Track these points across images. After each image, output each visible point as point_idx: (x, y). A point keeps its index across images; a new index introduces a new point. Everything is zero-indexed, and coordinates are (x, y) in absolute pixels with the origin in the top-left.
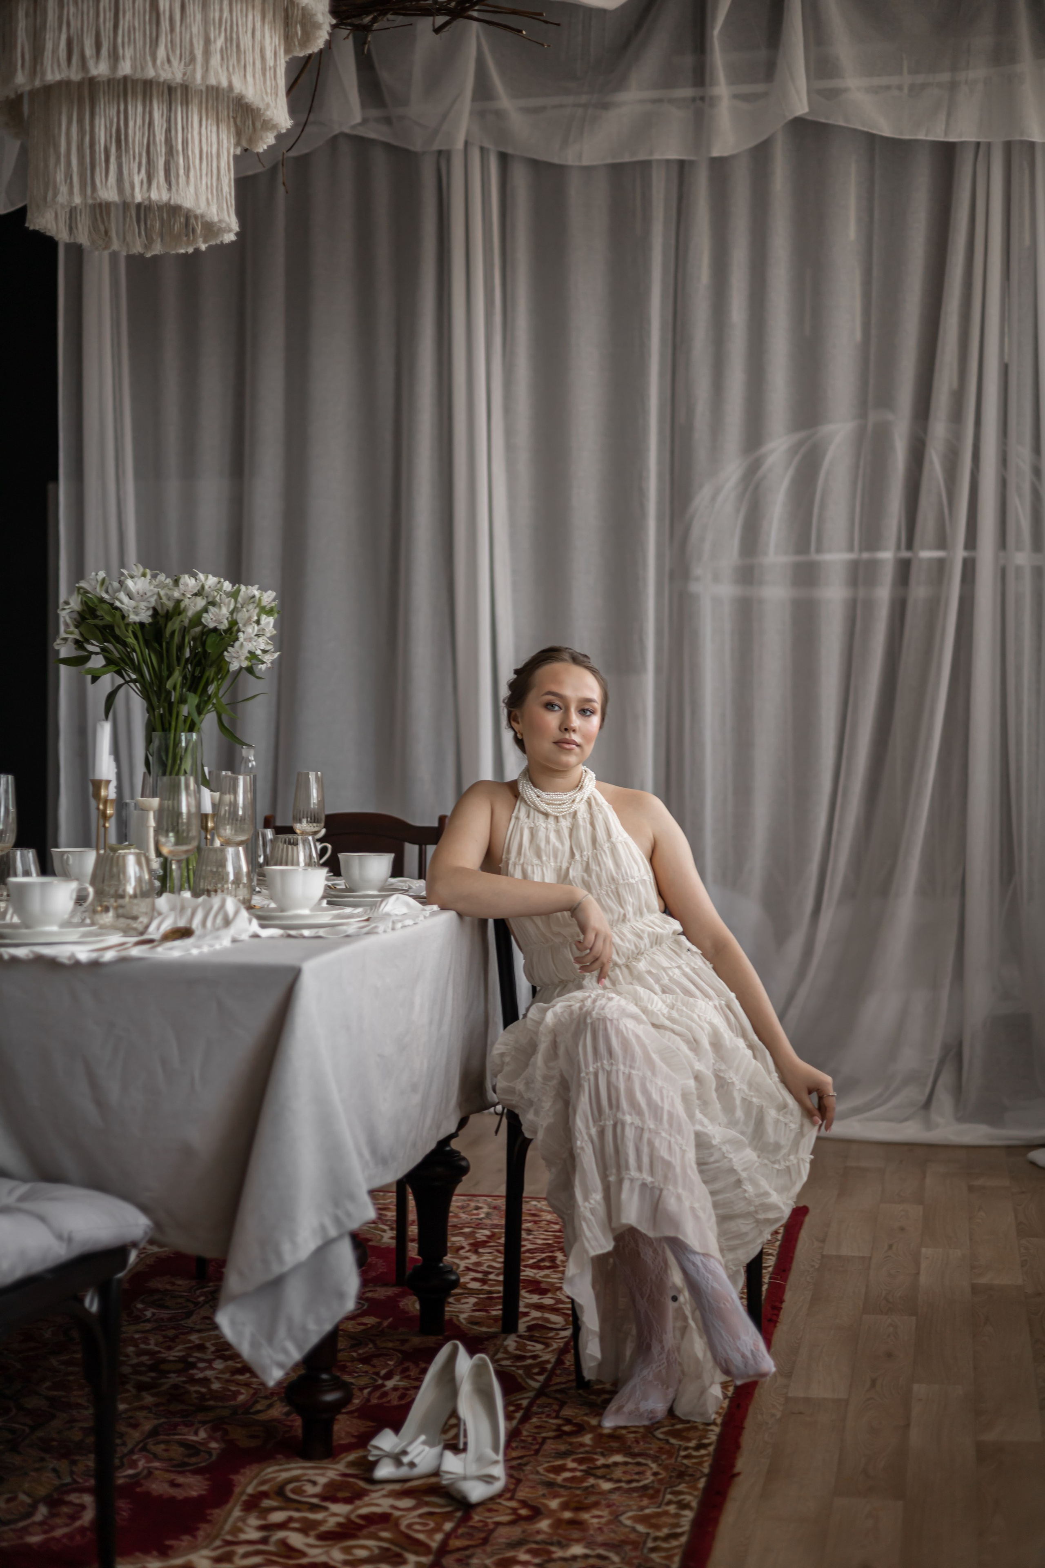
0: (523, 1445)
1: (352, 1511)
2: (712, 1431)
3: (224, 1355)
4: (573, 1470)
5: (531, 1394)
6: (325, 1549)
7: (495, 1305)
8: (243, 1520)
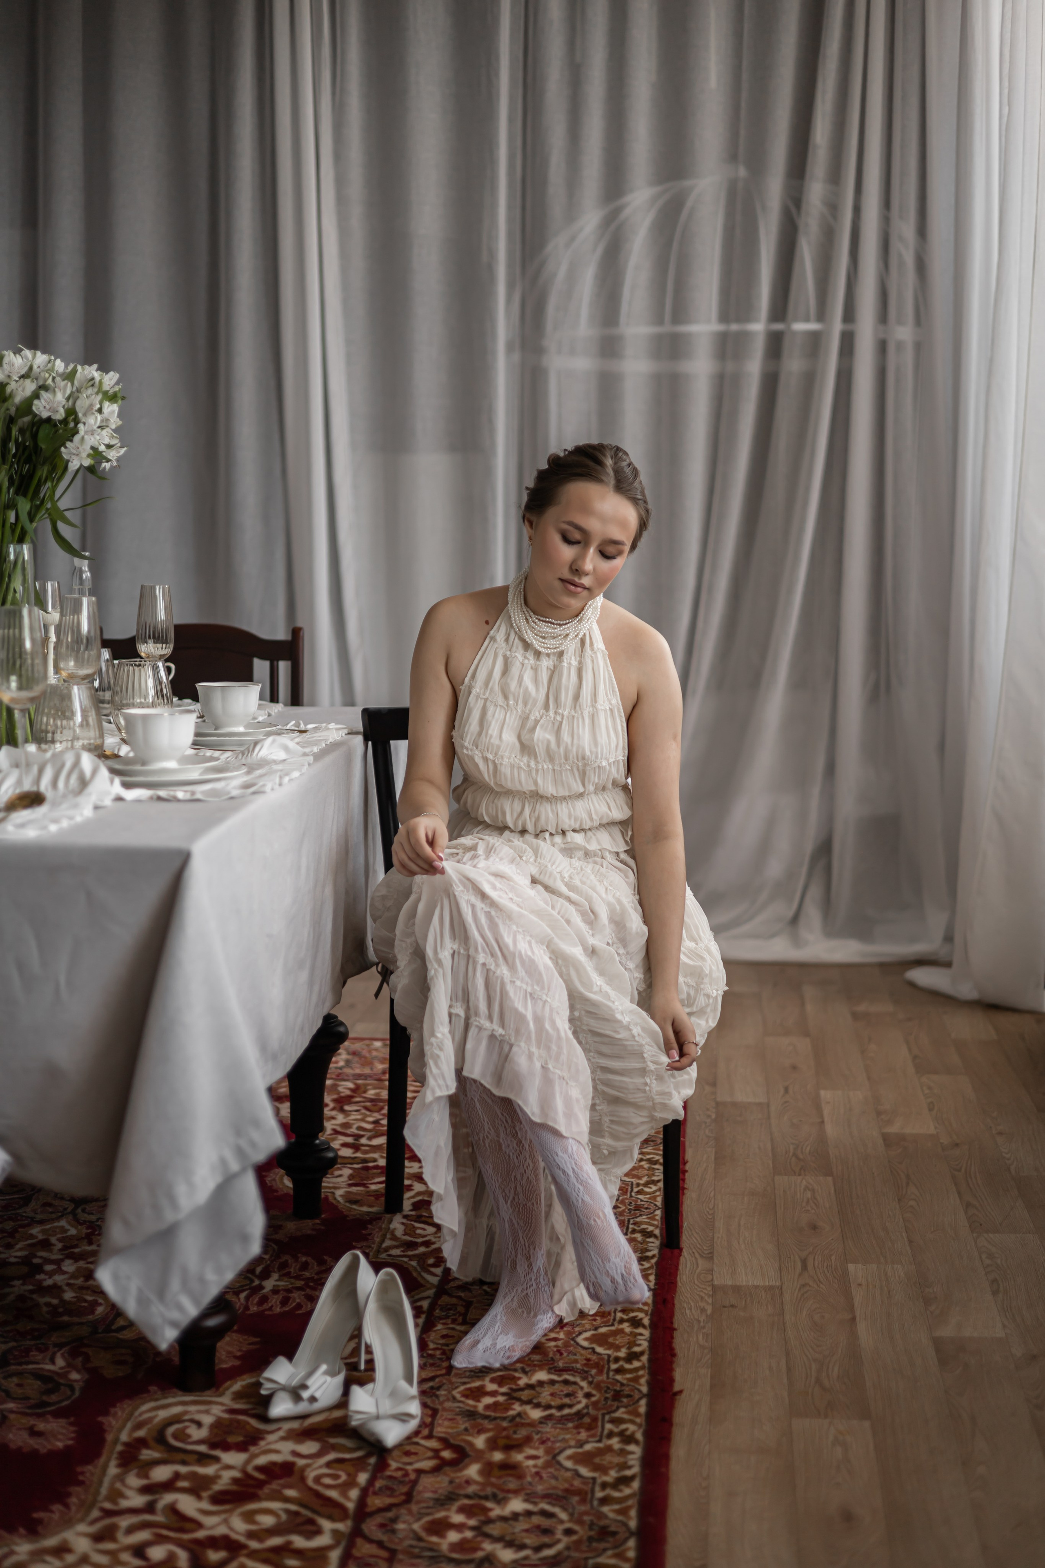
0: (431, 1361)
1: (248, 1462)
2: (641, 1334)
3: (73, 1253)
4: (493, 1394)
5: (431, 1292)
6: (223, 1516)
7: (373, 1178)
8: (120, 1478)
